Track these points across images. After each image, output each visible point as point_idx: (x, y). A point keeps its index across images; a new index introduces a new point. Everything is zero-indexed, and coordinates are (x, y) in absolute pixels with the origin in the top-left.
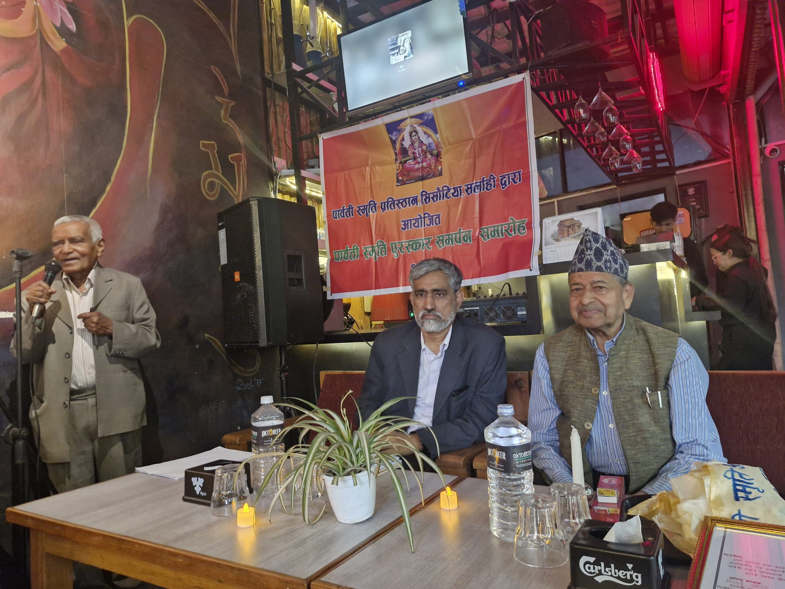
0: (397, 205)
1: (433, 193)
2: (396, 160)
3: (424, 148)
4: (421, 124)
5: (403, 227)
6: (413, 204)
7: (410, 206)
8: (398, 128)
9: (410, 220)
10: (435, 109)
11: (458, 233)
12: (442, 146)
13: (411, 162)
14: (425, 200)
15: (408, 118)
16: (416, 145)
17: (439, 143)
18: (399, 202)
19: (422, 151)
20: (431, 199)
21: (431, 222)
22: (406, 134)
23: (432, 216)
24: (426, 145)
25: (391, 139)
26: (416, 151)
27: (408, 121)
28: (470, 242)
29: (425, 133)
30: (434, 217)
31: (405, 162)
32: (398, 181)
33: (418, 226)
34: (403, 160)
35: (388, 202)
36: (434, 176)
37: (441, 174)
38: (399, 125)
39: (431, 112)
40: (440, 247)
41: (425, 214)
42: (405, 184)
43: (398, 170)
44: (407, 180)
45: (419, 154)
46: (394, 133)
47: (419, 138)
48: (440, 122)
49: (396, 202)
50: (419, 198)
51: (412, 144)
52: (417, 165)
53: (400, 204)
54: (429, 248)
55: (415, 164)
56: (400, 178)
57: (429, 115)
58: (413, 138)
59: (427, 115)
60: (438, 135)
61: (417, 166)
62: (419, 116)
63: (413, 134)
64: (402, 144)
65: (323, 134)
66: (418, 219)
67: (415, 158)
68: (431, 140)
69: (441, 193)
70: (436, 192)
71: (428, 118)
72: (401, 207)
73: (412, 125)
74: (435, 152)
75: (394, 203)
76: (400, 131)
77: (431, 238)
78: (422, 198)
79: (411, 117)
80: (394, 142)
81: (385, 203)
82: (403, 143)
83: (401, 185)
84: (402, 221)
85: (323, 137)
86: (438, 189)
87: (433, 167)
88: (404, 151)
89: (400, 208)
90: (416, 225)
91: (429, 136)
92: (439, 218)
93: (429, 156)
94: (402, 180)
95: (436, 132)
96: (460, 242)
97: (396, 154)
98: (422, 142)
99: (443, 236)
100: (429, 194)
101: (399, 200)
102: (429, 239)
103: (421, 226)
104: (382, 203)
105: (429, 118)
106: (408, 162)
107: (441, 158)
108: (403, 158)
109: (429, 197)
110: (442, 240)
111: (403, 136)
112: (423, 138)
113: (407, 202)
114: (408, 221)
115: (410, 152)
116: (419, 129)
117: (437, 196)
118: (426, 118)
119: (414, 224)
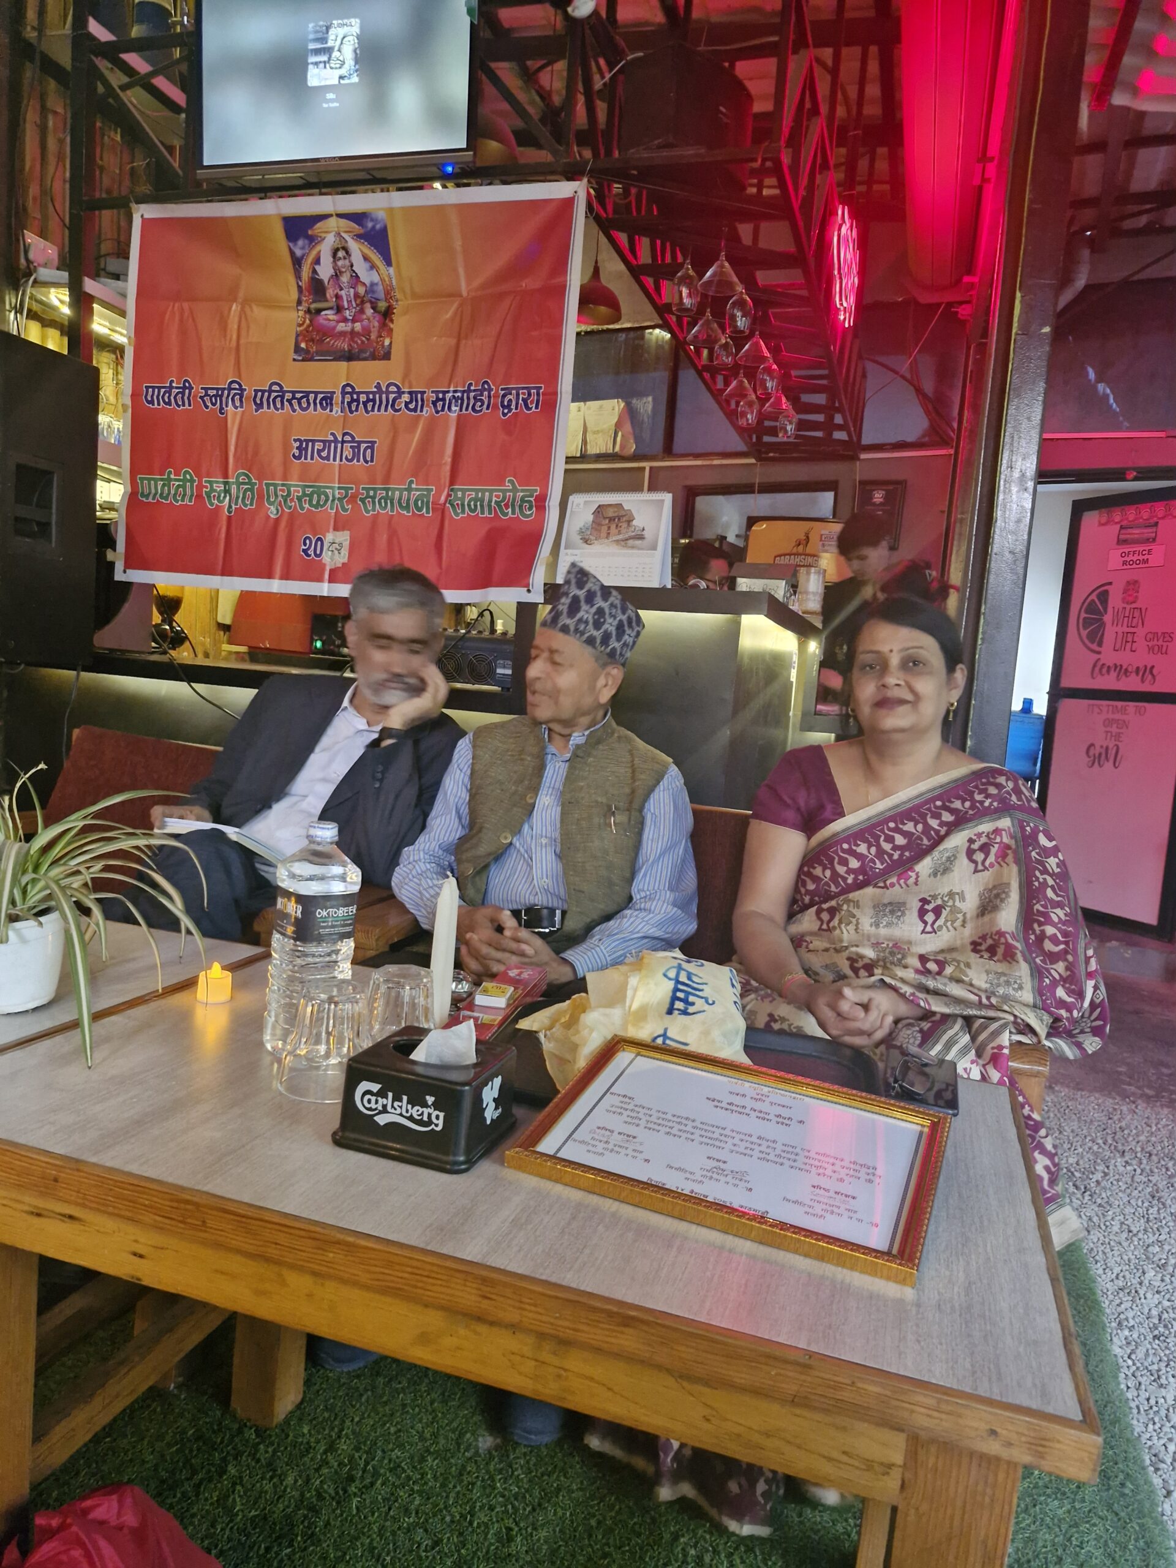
0: (289, 401)
1: (367, 393)
2: (299, 303)
3: (361, 290)
4: (359, 237)
5: (297, 452)
6: (324, 409)
7: (315, 410)
8: (310, 232)
9: (313, 441)
10: (391, 211)
11: (405, 489)
12: (398, 295)
13: (330, 314)
14: (349, 404)
15: (330, 216)
17: (393, 288)
18: (294, 398)
19: (356, 295)
20: (361, 405)
21: (356, 456)
22: (325, 249)
23: (359, 443)
24: (364, 284)
25: (292, 253)
26: (343, 293)
27: (333, 222)
28: (428, 512)
29: (366, 258)
30: (363, 446)
31: (319, 311)
32: (297, 349)
33: (327, 458)
34: (313, 306)
35: (270, 391)
36: (374, 357)
37: (387, 356)
38: (311, 226)
39: (381, 215)
40: (367, 511)
41: (344, 434)
42: (311, 359)
44: (318, 353)
45: (349, 302)
46: (300, 243)
47: (352, 266)
48: (398, 241)
49: (288, 396)
50: (337, 397)
51: (337, 276)
52: (342, 324)
53: (294, 402)
54: (346, 510)
56: (303, 345)
57: (375, 220)
58: (340, 263)
59: (372, 220)
60: (391, 270)
61: (341, 327)
62: (358, 218)
63: (341, 254)
64: (315, 271)
65: (143, 206)
66: (330, 442)
69: (384, 396)
70: (373, 393)
71: (374, 227)
72: (296, 407)
73: (338, 234)
74: (382, 305)
75: (282, 397)
76: (313, 240)
77: (352, 488)
78: (343, 398)
79: (340, 216)
80: (297, 262)
81: (263, 392)
82: (317, 267)
83: (303, 360)
84: (295, 440)
85: (143, 212)
86: (378, 386)
87: (373, 336)
88: (317, 288)
89: (294, 411)
90: (324, 454)
91: (373, 267)
92: (372, 448)
93: (369, 311)
94: (307, 351)
95: (389, 263)
96: (407, 508)
97: (299, 287)
98: (357, 277)
99: (374, 489)
100: (359, 393)
101: (294, 393)
102: (347, 489)
103: (334, 460)
104: (256, 391)
105: (378, 227)
106: (323, 313)
107: (392, 321)
108: (314, 302)
109: (358, 400)
110: (373, 498)
111: (319, 252)
112: (360, 268)
113: (311, 401)
114: (307, 441)
115: (330, 293)
116: (354, 246)
117: (374, 401)
118: (370, 225)
119: (319, 451)
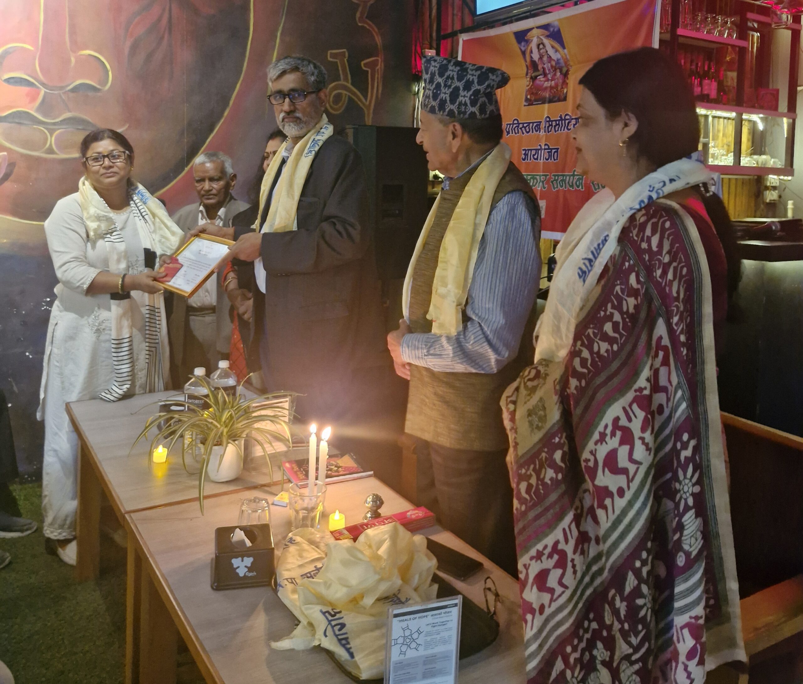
0: (521, 129)
1: (556, 121)
2: (527, 74)
3: (553, 63)
4: (548, 37)
5: (523, 156)
6: (536, 131)
7: (533, 132)
8: (526, 38)
9: (531, 150)
10: (560, 20)
11: (572, 175)
12: (571, 63)
13: (541, 78)
14: (548, 127)
15: (533, 28)
16: (545, 59)
17: (568, 61)
18: (523, 127)
19: (552, 66)
20: (553, 128)
21: (550, 156)
22: (533, 45)
23: (552, 149)
24: (554, 60)
25: (521, 49)
26: (545, 66)
27: (535, 31)
28: (582, 188)
30: (554, 151)
31: (536, 77)
32: (527, 100)
33: (537, 159)
34: (533, 75)
35: (513, 124)
36: (559, 100)
37: (565, 99)
38: (526, 35)
39: (556, 23)
40: (554, 188)
41: (546, 145)
42: (532, 104)
43: (528, 86)
44: (536, 101)
45: (549, 70)
46: (523, 44)
47: (547, 52)
48: (566, 36)
49: (521, 126)
50: (543, 125)
51: (541, 58)
52: (546, 83)
53: (523, 129)
54: (544, 188)
55: (545, 81)
56: (529, 97)
57: (554, 27)
58: (541, 51)
59: (552, 27)
60: (566, 51)
61: (547, 84)
62: (545, 27)
63: (541, 46)
64: (531, 57)
65: (463, 34)
66: (539, 150)
67: (545, 75)
68: (558, 56)
69: (563, 122)
70: (559, 120)
71: (554, 30)
72: (524, 132)
73: (538, 37)
74: (565, 70)
75: (518, 127)
76: (528, 42)
77: (548, 175)
78: (546, 124)
79: (538, 28)
80: (524, 53)
81: (510, 124)
82: (532, 55)
83: (528, 105)
84: (523, 150)
85: (463, 37)
86: (561, 117)
87: (559, 89)
88: (534, 65)
90: (536, 157)
91: (557, 51)
92: (557, 152)
93: (558, 74)
94: (530, 100)
95: (564, 48)
96: (572, 186)
97: (527, 66)
98: (550, 57)
99: (558, 176)
100: (552, 121)
101: (523, 124)
102: (546, 176)
103: (540, 160)
104: (507, 125)
105: (556, 30)
106: (538, 77)
107: (568, 78)
108: (534, 72)
109: (552, 125)
110: (557, 181)
112: (551, 52)
113: (531, 127)
114: (529, 150)
115: (540, 67)
116: (546, 41)
117: (559, 124)
118: (552, 29)
119: (534, 155)
